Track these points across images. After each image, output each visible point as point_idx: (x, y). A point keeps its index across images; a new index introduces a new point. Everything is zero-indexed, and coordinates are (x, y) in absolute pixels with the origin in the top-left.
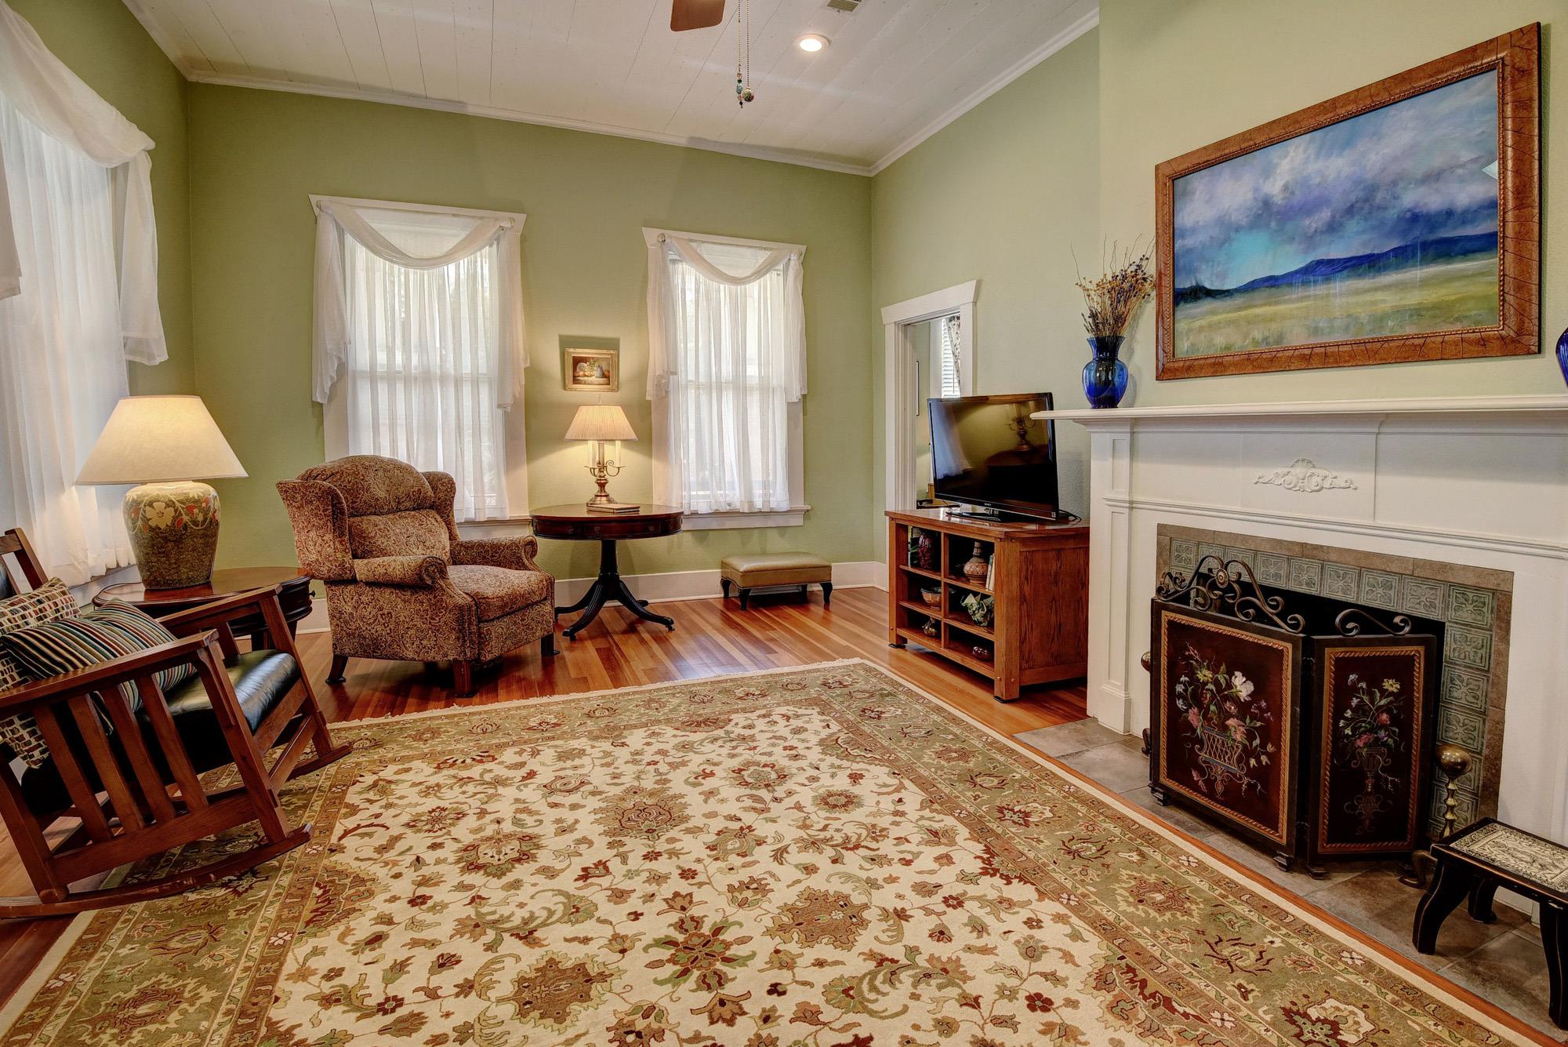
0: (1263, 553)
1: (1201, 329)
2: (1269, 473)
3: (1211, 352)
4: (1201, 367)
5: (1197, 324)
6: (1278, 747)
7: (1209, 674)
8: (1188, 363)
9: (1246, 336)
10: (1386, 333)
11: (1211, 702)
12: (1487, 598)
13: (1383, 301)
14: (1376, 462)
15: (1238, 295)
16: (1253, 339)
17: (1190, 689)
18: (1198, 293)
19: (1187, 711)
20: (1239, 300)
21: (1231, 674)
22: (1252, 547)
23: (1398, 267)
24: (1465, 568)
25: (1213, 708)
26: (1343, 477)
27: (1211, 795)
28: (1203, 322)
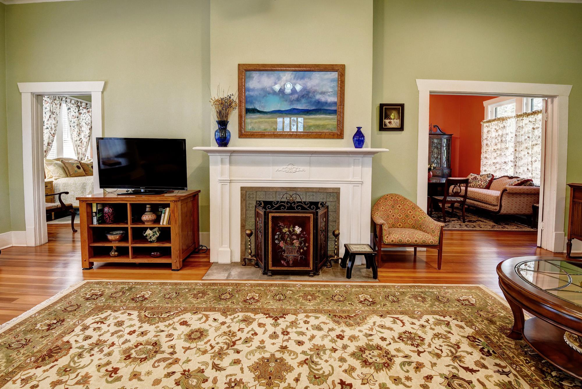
0: (279, 192)
1: (256, 123)
2: (281, 168)
3: (259, 131)
4: (257, 135)
5: (254, 121)
6: (309, 243)
7: (287, 229)
8: (252, 133)
9: (271, 127)
10: (311, 131)
11: (288, 238)
12: (335, 194)
13: (311, 122)
14: (310, 164)
15: (269, 114)
16: (274, 128)
17: (280, 236)
18: (254, 111)
19: (279, 243)
20: (269, 116)
21: (294, 227)
22: (275, 190)
23: (314, 114)
24: (330, 188)
26: (302, 168)
27: (288, 266)
28: (256, 120)
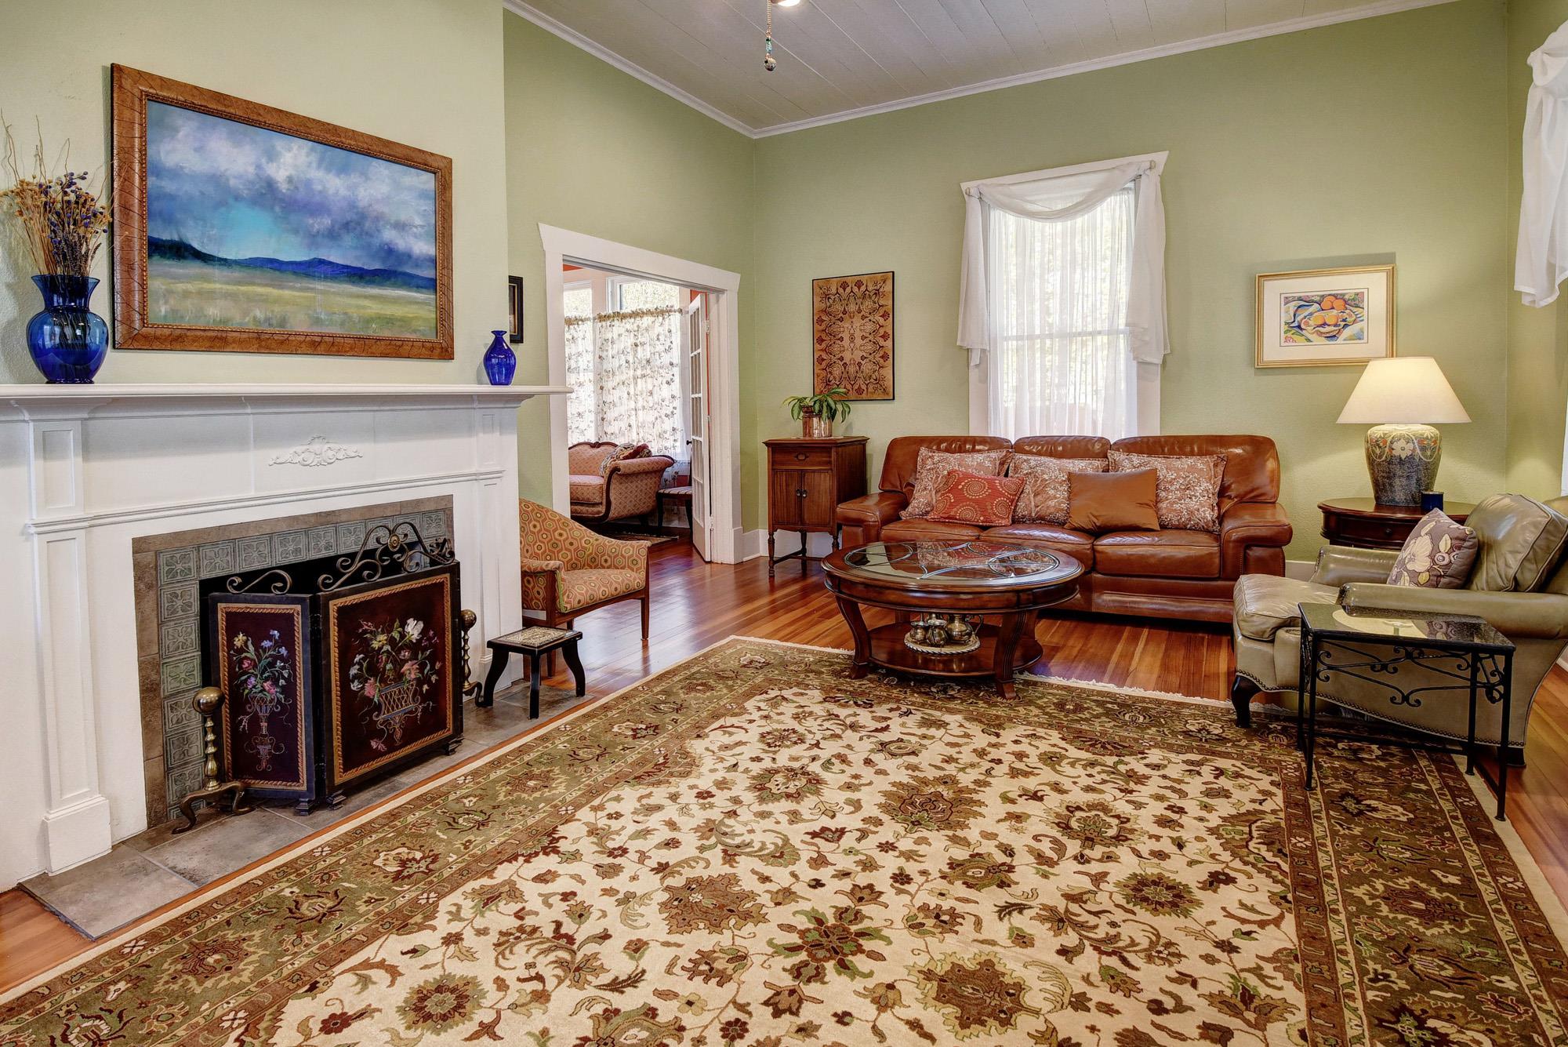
1: (186, 294)
2: (286, 453)
3: (201, 324)
4: (196, 339)
5: (181, 287)
6: (443, 660)
7: (383, 638)
8: (178, 332)
9: (246, 313)
10: (370, 333)
11: (387, 662)
13: (370, 308)
14: (374, 433)
15: (238, 268)
16: (255, 318)
17: (365, 665)
18: (180, 251)
19: (363, 688)
20: (237, 274)
21: (403, 624)
22: (268, 531)
23: (380, 284)
24: (429, 499)
25: (389, 666)
26: (352, 448)
27: (392, 748)
28: (190, 287)
